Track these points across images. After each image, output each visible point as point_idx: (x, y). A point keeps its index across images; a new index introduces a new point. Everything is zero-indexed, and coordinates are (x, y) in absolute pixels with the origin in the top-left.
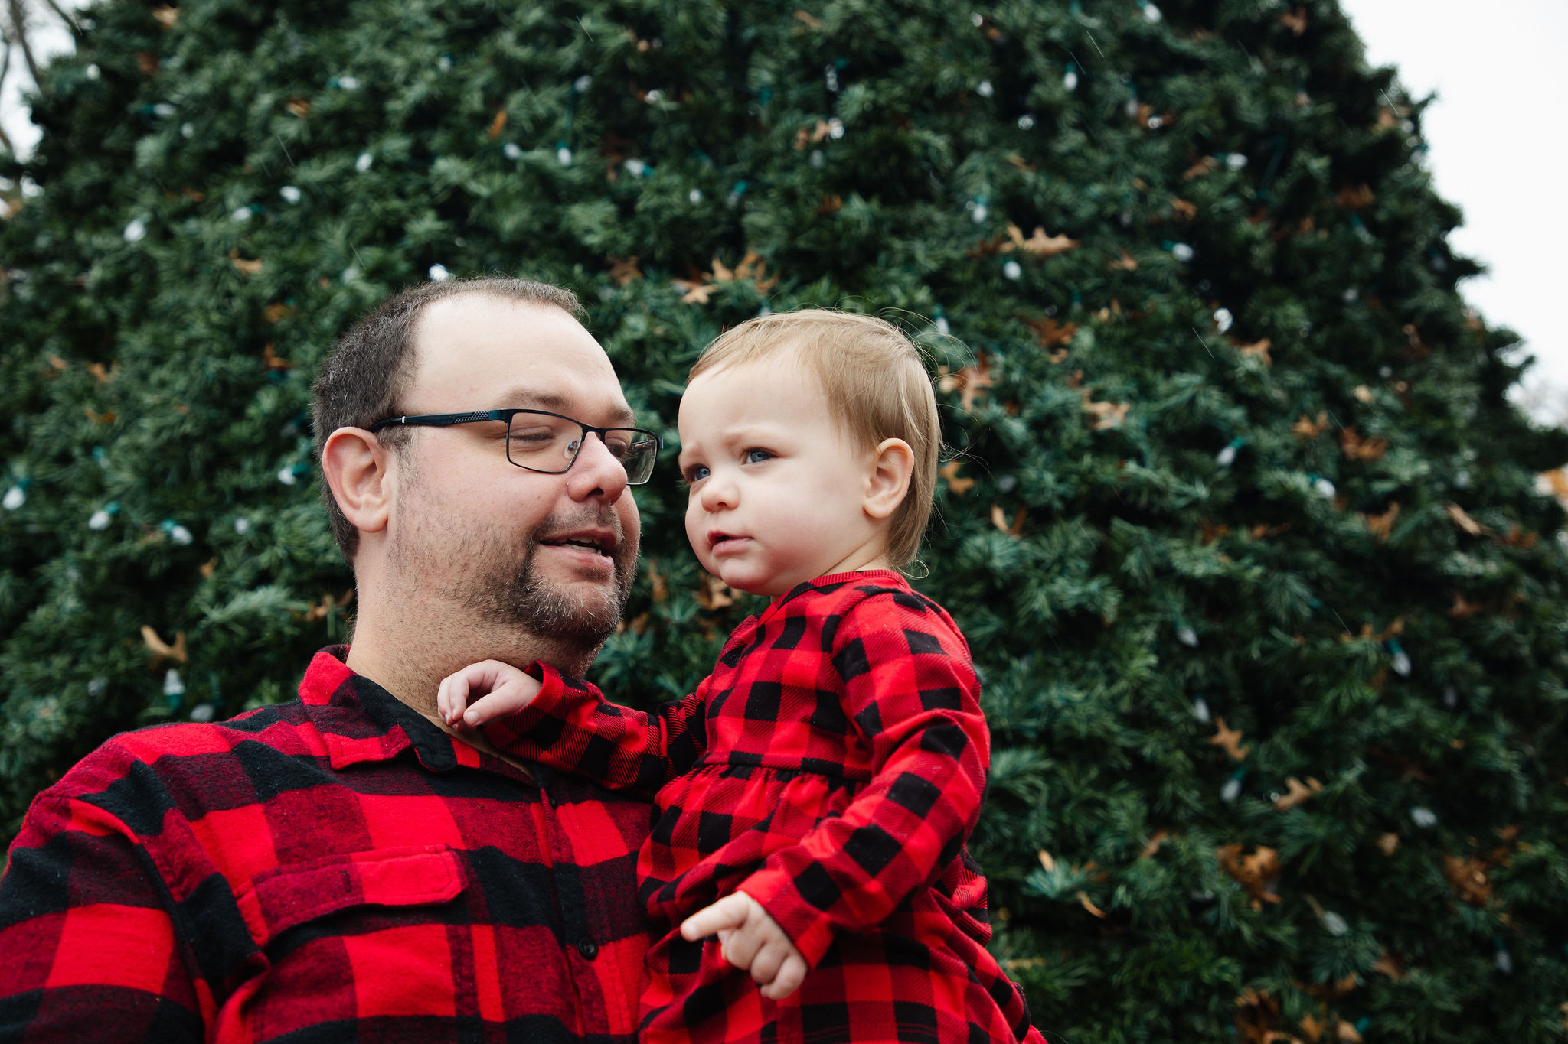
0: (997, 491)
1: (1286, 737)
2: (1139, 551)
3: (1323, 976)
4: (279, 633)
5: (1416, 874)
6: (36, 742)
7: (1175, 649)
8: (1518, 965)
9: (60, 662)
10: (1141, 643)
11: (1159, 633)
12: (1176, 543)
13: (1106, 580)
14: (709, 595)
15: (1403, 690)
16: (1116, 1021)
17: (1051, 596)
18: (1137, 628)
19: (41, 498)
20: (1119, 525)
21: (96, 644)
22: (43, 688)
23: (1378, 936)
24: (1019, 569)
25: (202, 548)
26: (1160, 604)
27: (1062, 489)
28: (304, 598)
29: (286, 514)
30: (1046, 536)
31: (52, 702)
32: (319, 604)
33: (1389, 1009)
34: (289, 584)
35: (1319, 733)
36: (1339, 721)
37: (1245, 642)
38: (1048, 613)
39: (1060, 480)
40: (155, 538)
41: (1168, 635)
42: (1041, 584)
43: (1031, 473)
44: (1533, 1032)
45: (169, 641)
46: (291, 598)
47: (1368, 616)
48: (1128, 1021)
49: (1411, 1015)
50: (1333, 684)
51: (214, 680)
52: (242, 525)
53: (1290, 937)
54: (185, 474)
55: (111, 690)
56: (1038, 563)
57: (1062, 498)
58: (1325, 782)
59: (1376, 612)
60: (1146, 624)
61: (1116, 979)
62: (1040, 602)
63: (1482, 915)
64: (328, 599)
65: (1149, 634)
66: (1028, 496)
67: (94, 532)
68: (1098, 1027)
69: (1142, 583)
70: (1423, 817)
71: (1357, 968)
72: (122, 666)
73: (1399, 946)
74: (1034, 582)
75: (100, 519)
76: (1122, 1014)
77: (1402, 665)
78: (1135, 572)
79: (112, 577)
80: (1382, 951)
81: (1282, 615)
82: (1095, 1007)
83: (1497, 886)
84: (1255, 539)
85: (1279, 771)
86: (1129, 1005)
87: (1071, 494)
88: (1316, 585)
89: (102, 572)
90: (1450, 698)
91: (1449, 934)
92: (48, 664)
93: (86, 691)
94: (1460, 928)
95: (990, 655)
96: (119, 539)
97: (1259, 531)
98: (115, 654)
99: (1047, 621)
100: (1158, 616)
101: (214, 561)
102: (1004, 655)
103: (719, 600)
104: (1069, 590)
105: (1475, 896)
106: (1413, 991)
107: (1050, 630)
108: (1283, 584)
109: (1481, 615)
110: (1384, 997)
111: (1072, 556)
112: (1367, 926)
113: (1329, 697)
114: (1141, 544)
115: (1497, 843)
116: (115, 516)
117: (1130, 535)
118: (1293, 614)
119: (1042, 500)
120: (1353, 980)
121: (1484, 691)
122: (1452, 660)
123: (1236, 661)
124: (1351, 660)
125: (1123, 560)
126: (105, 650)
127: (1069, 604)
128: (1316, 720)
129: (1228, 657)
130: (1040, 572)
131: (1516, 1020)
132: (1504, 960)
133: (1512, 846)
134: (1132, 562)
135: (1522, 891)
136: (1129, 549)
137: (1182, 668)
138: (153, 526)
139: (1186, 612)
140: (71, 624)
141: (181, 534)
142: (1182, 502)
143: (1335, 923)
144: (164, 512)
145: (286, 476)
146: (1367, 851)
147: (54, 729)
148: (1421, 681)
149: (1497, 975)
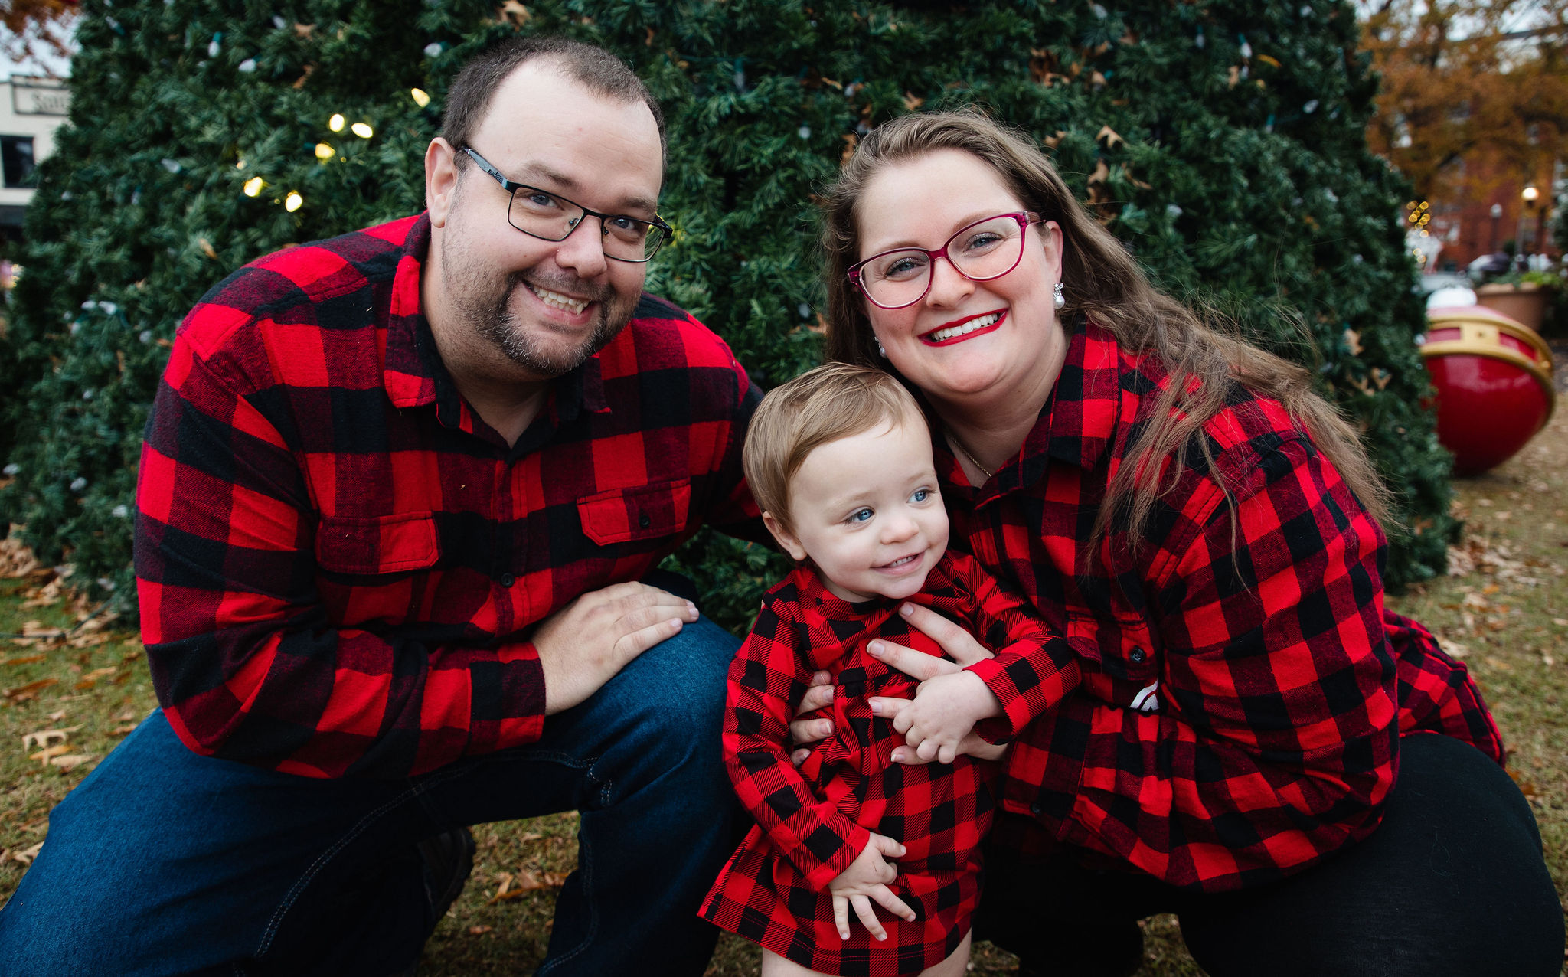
3: (1089, 44)
8: (1208, 43)
16: (956, 63)
23: (1125, 20)
33: (1125, 64)
44: (1209, 82)
48: (963, 63)
49: (1137, 67)
53: (1071, 19)
61: (958, 37)
63: (1190, 10)
68: (944, 65)
71: (1109, 39)
73: (1137, 28)
76: (960, 58)
80: (1126, 29)
82: (944, 55)
86: (964, 53)
91: (1170, 22)
94: (1177, 18)
106: (1141, 53)
110: (1122, 57)
112: (1119, 14)
120: (1105, 46)
131: (1200, 76)
132: (1200, 40)
143: (1100, 12)
149: (1194, 49)
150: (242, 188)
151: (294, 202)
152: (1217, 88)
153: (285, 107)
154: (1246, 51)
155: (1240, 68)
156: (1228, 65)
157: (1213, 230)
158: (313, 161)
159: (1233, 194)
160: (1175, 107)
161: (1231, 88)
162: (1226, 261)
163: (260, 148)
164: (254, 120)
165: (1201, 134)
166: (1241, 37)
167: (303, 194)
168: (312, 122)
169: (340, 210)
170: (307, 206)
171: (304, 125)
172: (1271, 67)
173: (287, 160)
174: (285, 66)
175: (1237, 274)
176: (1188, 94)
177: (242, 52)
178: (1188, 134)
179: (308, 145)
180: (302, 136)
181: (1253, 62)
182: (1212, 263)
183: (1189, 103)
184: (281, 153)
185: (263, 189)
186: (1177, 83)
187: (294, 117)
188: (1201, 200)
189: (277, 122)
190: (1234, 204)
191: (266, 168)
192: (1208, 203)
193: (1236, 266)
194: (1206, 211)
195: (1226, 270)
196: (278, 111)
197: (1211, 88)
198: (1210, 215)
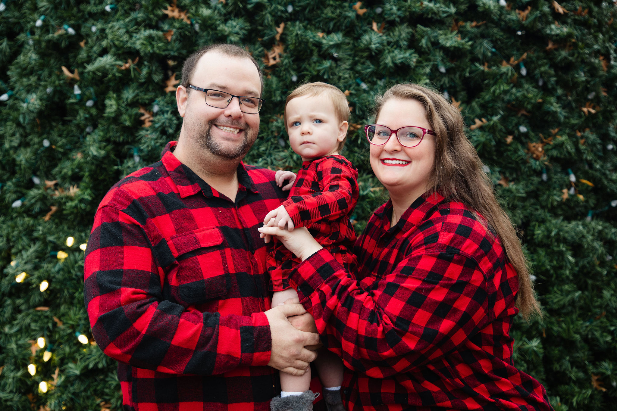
0: (375, 13)
1: (477, 102)
2: (426, 37)
4: (114, 75)
5: (516, 151)
6: (33, 112)
7: (437, 74)
8: (549, 179)
9: (33, 79)
10: (425, 74)
11: (431, 70)
12: (441, 32)
13: (413, 51)
14: (268, 59)
15: (523, 81)
17: (392, 58)
18: (423, 67)
19: (12, 6)
20: (420, 27)
21: (46, 73)
22: (29, 90)
23: (500, 172)
24: (381, 47)
25: (79, 36)
26: (432, 58)
27: (399, 13)
28: (121, 60)
29: (110, 25)
30: (393, 32)
31: (34, 96)
32: (126, 63)
34: (114, 55)
35: (488, 102)
36: (495, 98)
37: (464, 70)
38: (391, 64)
39: (399, 10)
40: (61, 32)
41: (435, 68)
42: (389, 53)
43: (388, 6)
44: (550, 200)
45: (72, 72)
46: (116, 60)
47: (515, 52)
49: (507, 199)
50: (495, 83)
51: (92, 90)
52: (94, 29)
54: (68, 3)
55: (55, 92)
56: (389, 43)
57: (399, 17)
58: (488, 120)
59: (518, 50)
60: (427, 66)
62: (388, 60)
63: (538, 163)
64: (130, 61)
65: (428, 70)
66: (386, 17)
67: (38, 28)
69: (427, 50)
70: (523, 129)
72: (57, 83)
73: (508, 175)
74: (387, 51)
75: (39, 23)
77: (524, 72)
78: (424, 46)
79: (47, 47)
80: (501, 177)
81: (480, 57)
83: (546, 152)
84: (472, 27)
85: (472, 117)
87: (402, 15)
88: (494, 43)
89: (43, 44)
90: (541, 83)
91: (526, 169)
92: (29, 80)
93: (46, 92)
94: (530, 167)
95: (370, 79)
96: (48, 32)
97: (474, 24)
98: (54, 78)
99: (391, 67)
100: (432, 63)
101: (84, 41)
102: (375, 79)
103: (272, 62)
104: (399, 56)
105: (537, 156)
106: (509, 191)
107: (392, 70)
108: (481, 44)
109: (556, 50)
111: (401, 40)
112: (497, 169)
113: (492, 89)
114: (427, 35)
115: (550, 135)
116: (44, 21)
117: (424, 31)
118: (484, 55)
119: (392, 18)
121: (554, 79)
122: (543, 69)
123: (460, 76)
124: (502, 75)
125: (420, 41)
126: (50, 75)
127: (398, 62)
128: (487, 97)
129: (457, 76)
130: (389, 47)
131: (545, 197)
132: (545, 177)
133: (554, 136)
134: (424, 42)
135: (555, 153)
136: (423, 37)
137: (440, 81)
138: (60, 26)
139: (442, 60)
140: (35, 65)
141: (71, 31)
142: (445, 15)
144: (63, 20)
145: (108, 8)
146: (501, 143)
147: (37, 106)
148: (531, 77)
149: (542, 182)
150: (15, 278)
151: (44, 286)
152: (555, 203)
153: (41, 232)
154: (573, 178)
155: (569, 189)
156: (561, 189)
157: (555, 289)
158: (55, 261)
159: (566, 267)
160: (531, 214)
161: (564, 200)
162: (564, 306)
163: (25, 255)
164: (21, 237)
165: (546, 233)
166: (570, 171)
167: (50, 282)
168: (55, 240)
169: (71, 291)
170: (51, 288)
171: (50, 242)
172: (588, 186)
173: (40, 261)
174: (40, 208)
175: (571, 313)
176: (538, 207)
177: (14, 196)
178: (539, 232)
179: (53, 253)
180: (49, 248)
181: (577, 184)
182: (555, 307)
183: (539, 212)
184: (37, 257)
185: (26, 278)
186: (532, 201)
187: (45, 238)
188: (547, 270)
189: (34, 240)
190: (567, 272)
191: (29, 267)
192: (552, 272)
193: (570, 308)
194: (552, 276)
195: (564, 311)
196: (35, 234)
197: (552, 203)
198: (553, 279)
